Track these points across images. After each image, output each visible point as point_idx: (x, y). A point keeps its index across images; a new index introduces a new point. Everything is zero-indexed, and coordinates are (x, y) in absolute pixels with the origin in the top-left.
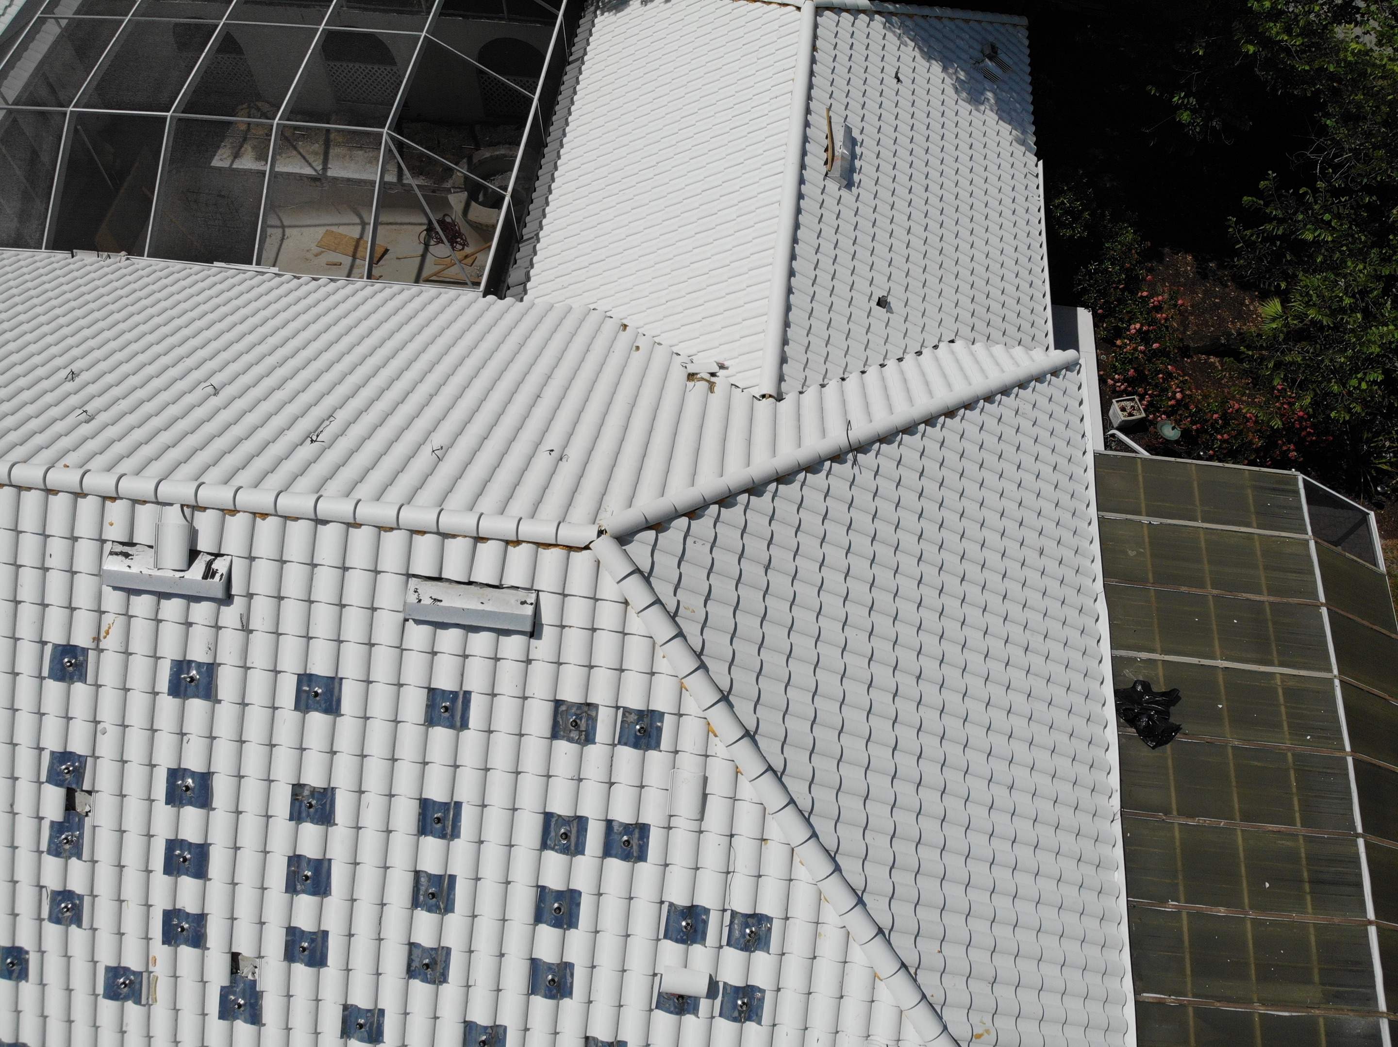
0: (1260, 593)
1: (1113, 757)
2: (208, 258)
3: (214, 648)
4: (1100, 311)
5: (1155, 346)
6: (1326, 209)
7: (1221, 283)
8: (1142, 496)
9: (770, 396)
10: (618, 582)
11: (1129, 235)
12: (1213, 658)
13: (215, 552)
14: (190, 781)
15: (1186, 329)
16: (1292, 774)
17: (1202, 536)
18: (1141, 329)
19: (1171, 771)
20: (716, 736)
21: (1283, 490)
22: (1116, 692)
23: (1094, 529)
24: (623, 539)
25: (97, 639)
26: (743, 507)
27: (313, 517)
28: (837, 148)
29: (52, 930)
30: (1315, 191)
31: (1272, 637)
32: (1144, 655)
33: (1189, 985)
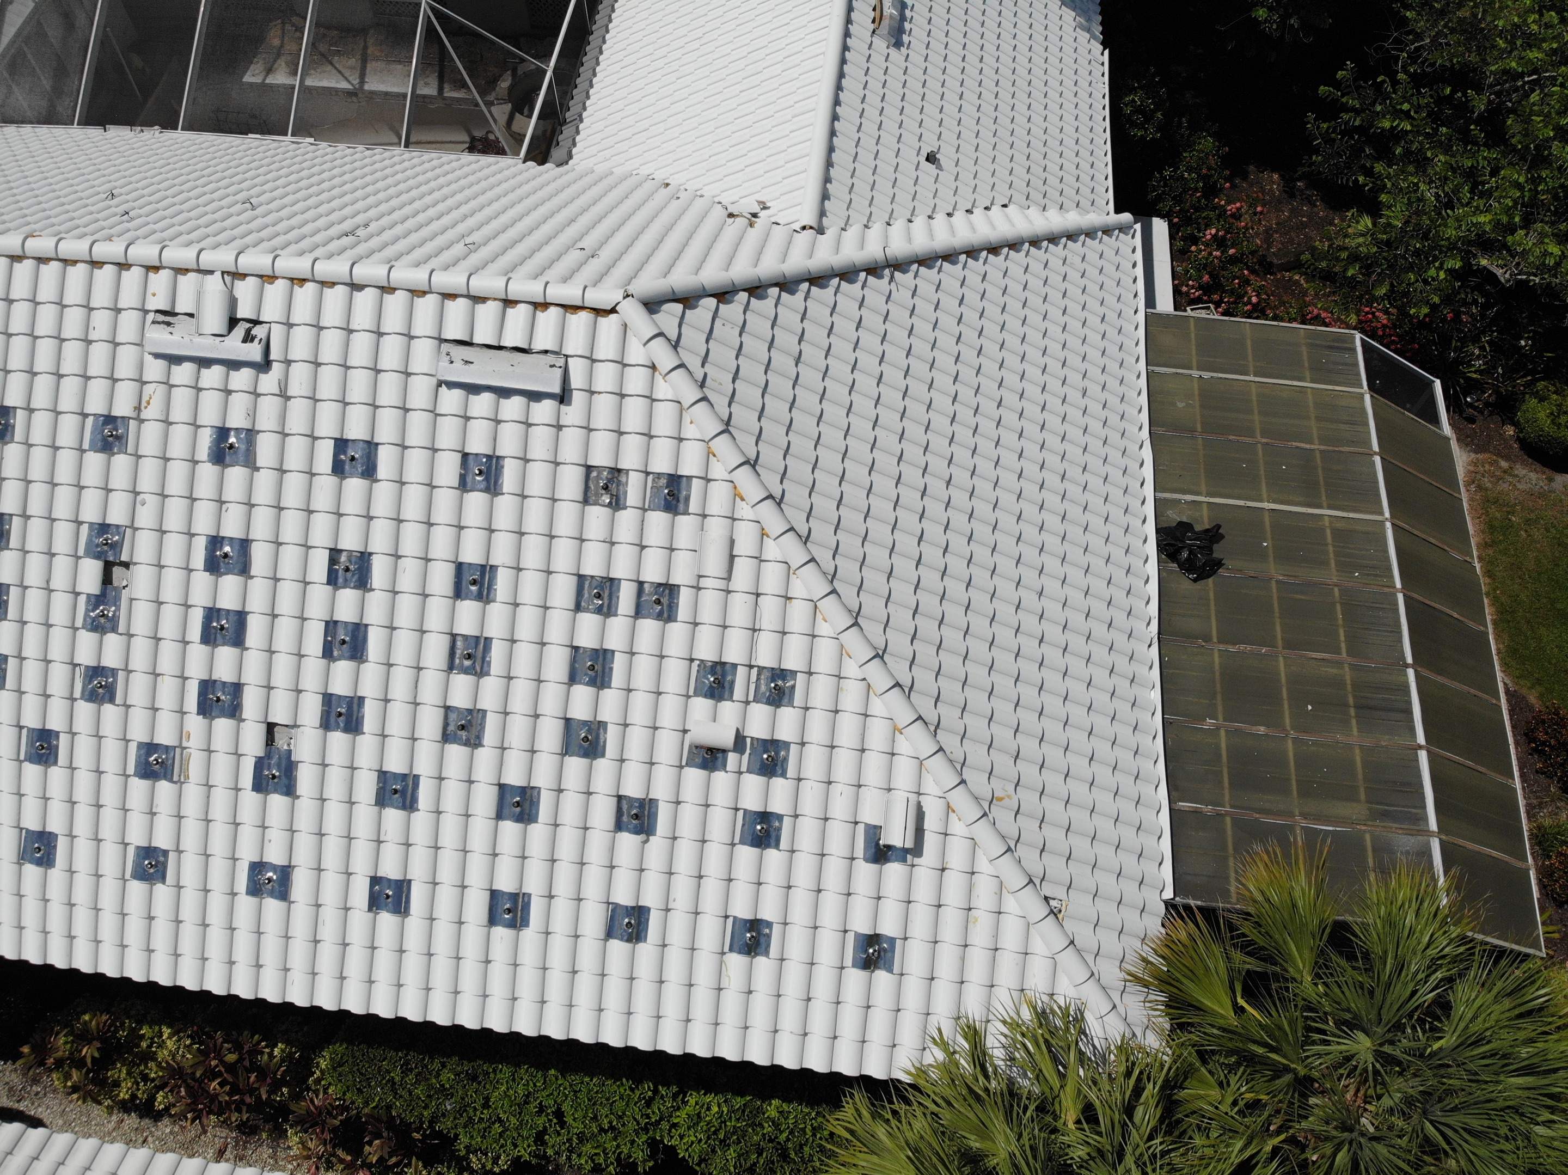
0: (1311, 443)
1: (1153, 588)
2: (242, 128)
3: (253, 414)
4: (1176, 220)
5: (1232, 251)
6: (1405, 99)
7: (1309, 202)
8: (1194, 352)
9: (811, 228)
10: (645, 345)
11: (1207, 143)
12: (1261, 501)
13: (254, 317)
14: (227, 549)
15: (1269, 247)
16: (1338, 607)
17: (1254, 390)
18: (1216, 234)
19: (1212, 603)
20: (743, 499)
21: (1338, 348)
22: (1158, 531)
23: (1143, 381)
24: (652, 305)
25: (138, 409)
26: (774, 301)
27: (349, 281)
28: (885, 9)
29: (84, 709)
30: (1395, 83)
31: (1322, 482)
32: (1189, 498)
33: (1227, 798)
